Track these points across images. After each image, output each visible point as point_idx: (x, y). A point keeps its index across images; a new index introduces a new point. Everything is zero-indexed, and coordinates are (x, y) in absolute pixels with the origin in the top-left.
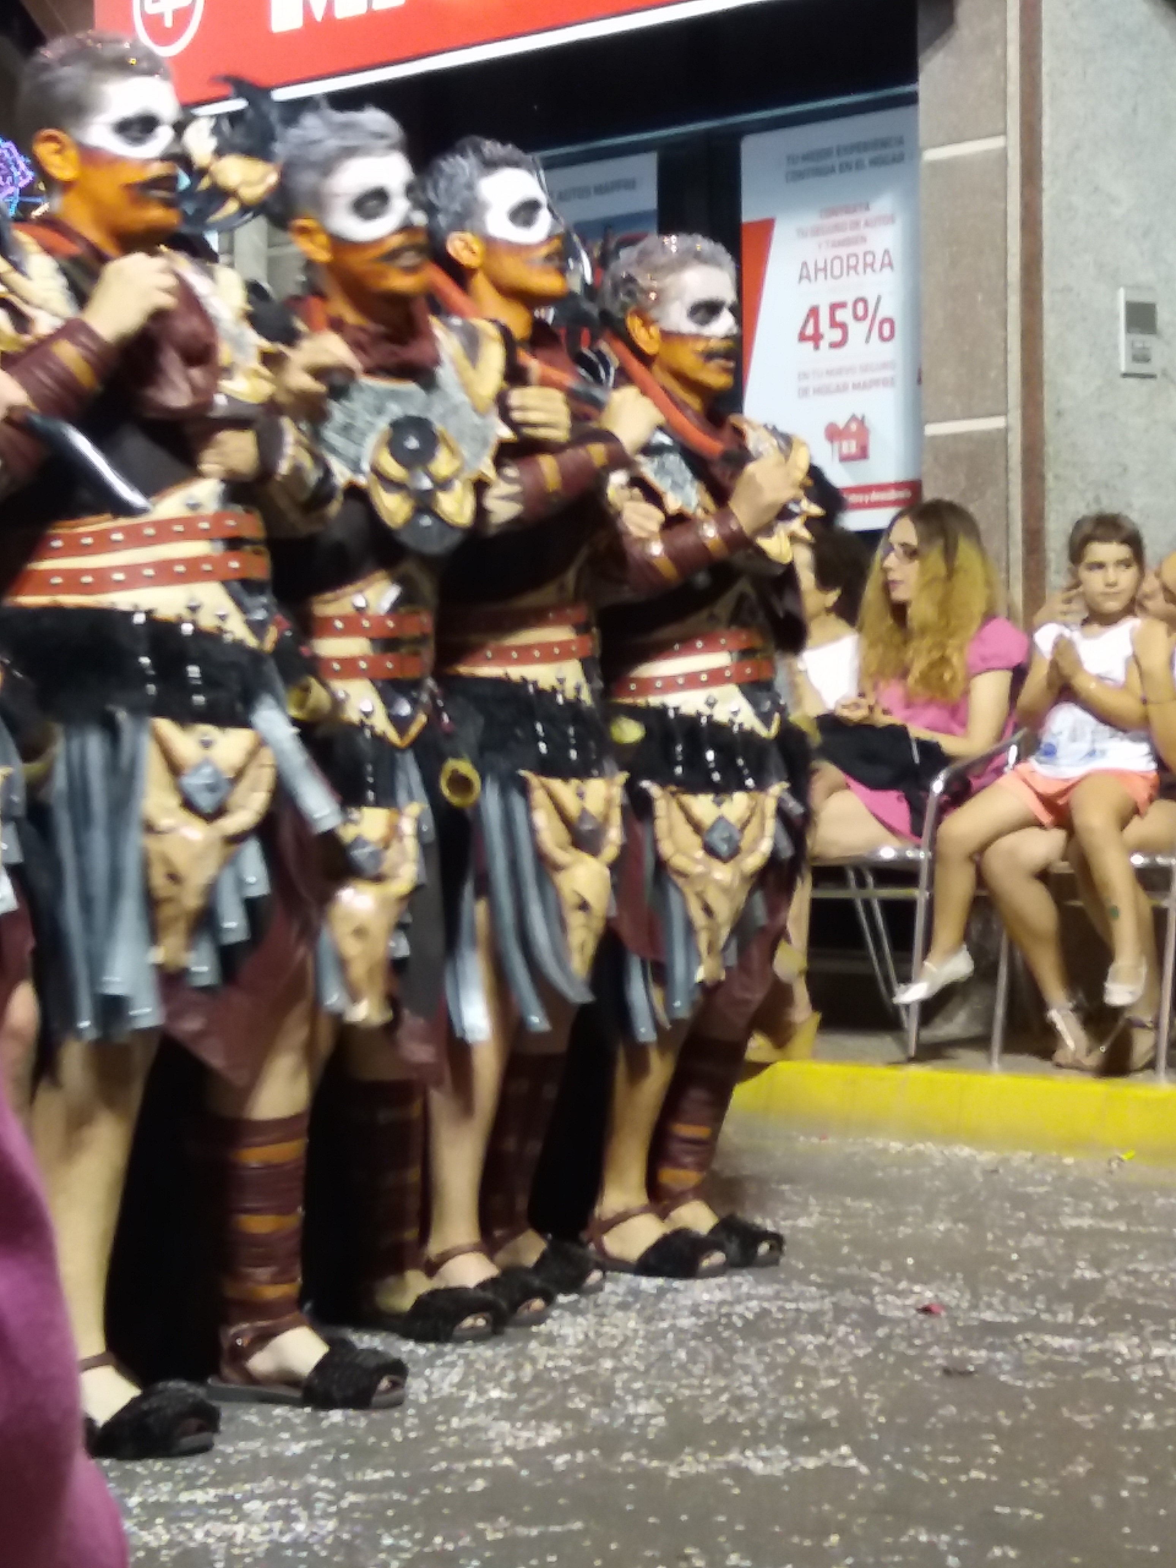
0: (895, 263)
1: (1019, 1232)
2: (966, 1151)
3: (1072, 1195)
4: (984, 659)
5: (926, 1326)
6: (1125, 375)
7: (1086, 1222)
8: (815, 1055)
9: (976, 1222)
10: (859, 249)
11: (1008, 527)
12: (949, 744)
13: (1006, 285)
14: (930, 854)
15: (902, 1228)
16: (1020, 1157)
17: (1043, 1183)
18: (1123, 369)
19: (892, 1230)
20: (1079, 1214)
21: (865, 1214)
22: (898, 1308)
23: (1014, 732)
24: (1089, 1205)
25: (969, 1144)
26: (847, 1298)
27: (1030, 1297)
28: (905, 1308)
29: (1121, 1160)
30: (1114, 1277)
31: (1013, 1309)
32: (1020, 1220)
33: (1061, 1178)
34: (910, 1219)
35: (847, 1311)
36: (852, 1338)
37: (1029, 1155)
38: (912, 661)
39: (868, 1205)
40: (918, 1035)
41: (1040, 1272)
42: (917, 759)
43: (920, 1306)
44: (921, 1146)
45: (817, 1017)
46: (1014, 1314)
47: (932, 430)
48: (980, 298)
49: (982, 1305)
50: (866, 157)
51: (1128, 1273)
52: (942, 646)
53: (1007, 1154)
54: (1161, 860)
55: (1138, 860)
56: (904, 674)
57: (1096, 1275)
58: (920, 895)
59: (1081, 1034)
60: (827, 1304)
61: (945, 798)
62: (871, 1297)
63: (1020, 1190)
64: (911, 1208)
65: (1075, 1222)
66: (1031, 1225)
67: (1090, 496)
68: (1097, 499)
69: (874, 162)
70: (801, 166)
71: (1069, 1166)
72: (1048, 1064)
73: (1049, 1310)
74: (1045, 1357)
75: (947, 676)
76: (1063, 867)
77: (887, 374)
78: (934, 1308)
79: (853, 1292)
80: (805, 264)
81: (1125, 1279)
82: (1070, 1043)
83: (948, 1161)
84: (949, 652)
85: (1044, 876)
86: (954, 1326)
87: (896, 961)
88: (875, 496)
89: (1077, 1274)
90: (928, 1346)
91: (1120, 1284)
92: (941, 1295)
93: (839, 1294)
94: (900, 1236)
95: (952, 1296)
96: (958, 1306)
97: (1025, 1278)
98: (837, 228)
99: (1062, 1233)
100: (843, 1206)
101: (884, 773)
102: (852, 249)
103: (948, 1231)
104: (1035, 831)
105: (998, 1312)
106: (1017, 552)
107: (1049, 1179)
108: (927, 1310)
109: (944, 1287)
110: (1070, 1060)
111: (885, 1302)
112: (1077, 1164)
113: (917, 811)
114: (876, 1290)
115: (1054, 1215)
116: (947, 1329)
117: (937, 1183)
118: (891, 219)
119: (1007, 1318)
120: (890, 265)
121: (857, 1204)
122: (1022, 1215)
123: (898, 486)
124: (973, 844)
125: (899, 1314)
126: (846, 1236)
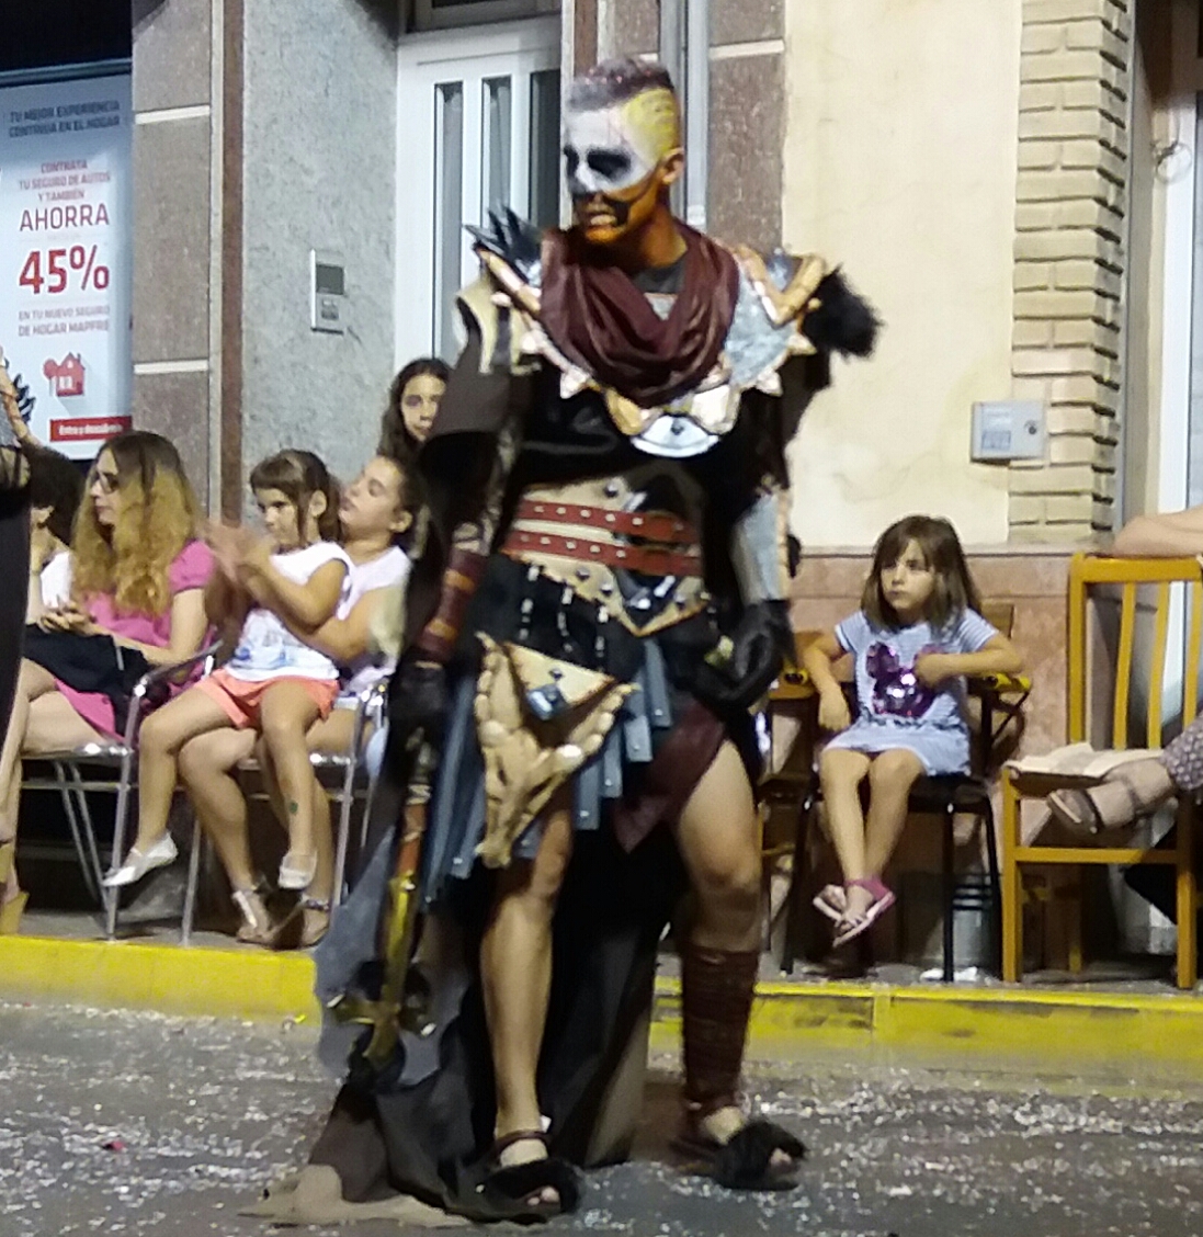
0: (109, 217)
1: (199, 1083)
2: (157, 1016)
3: (247, 1052)
4: (185, 578)
5: (108, 1160)
6: (315, 330)
7: (259, 1074)
8: (21, 932)
9: (161, 1075)
10: (77, 204)
11: (208, 460)
12: (150, 653)
13: (209, 241)
14: (131, 751)
15: (92, 1080)
16: (205, 1020)
17: (224, 1043)
18: (314, 325)
19: (84, 1081)
20: (252, 1067)
21: (60, 1068)
22: (83, 1146)
23: (211, 644)
24: (263, 1061)
25: (160, 1010)
26: (37, 1137)
27: (205, 1135)
28: (90, 1145)
29: (293, 1023)
30: (280, 1118)
31: (188, 1145)
32: (200, 1073)
33: (240, 1037)
34: (101, 1072)
35: (36, 1149)
36: (39, 1172)
37: (212, 1019)
38: (119, 580)
39: (64, 1061)
40: (116, 915)
41: (215, 1116)
42: (121, 666)
43: (104, 1144)
44: (115, 1012)
45: (24, 897)
46: (189, 1150)
47: (140, 369)
48: (186, 251)
49: (160, 1142)
50: (85, 118)
51: (292, 1115)
52: (146, 567)
53: (193, 1018)
54: (336, 760)
55: (317, 759)
56: (112, 590)
57: (264, 1117)
58: (122, 788)
59: (261, 911)
60: (18, 1143)
61: (147, 701)
62: (60, 1137)
63: (203, 1048)
64: (101, 1064)
65: (249, 1074)
66: (209, 1077)
67: (282, 436)
68: (289, 439)
69: (91, 124)
70: (26, 123)
71: (248, 1028)
72: (232, 940)
73: (220, 1146)
74: (213, 1185)
75: (151, 593)
76: (250, 764)
77: (102, 318)
78: (116, 1145)
79: (44, 1134)
80: (26, 213)
81: (288, 1120)
82: (252, 920)
83: (140, 1025)
84: (152, 572)
85: (233, 772)
86: (134, 1161)
87: (99, 850)
88: (89, 430)
89: (248, 1116)
90: (109, 1176)
91: (284, 1124)
92: (124, 1135)
93: (30, 1136)
94: (90, 1086)
95: (133, 1135)
96: (138, 1144)
97: (200, 1120)
98: (57, 182)
99: (237, 1083)
100: (40, 1061)
101: (90, 678)
102: (70, 203)
103: (135, 1082)
104: (228, 731)
105: (174, 1149)
106: (216, 483)
107: (229, 1039)
108: (109, 1147)
109: (127, 1128)
110: (251, 937)
111: (71, 1141)
112: (254, 1027)
113: (120, 713)
114: (65, 1131)
115: (232, 1069)
116: (127, 1163)
117: (128, 1043)
118: (107, 177)
119: (181, 1153)
120: (106, 219)
121: (53, 1060)
122: (203, 1068)
123: (110, 421)
124: (171, 741)
125: (84, 1150)
126: (40, 1087)
